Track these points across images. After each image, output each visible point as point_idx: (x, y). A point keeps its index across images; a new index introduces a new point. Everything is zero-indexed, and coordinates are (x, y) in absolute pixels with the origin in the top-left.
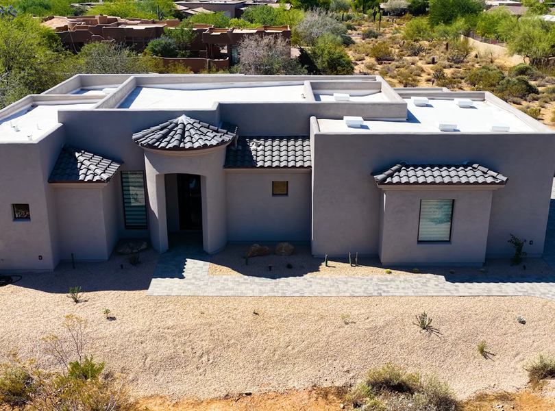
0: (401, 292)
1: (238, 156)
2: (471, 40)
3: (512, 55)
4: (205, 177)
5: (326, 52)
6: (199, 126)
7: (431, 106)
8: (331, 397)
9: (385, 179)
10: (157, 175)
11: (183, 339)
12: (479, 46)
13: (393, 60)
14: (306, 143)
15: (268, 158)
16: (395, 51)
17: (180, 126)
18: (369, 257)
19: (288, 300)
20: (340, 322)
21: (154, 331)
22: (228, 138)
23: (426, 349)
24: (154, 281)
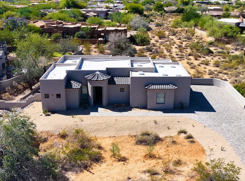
0: (151, 115)
1: (111, 82)
2: (196, 29)
3: (209, 37)
4: (103, 87)
5: (140, 37)
6: (102, 74)
7: (163, 67)
8: (133, 137)
9: (148, 88)
10: (91, 87)
11: (100, 125)
12: (198, 32)
13: (165, 38)
14: (129, 78)
15: (119, 82)
16: (167, 33)
17: (97, 75)
18: (145, 107)
19: (124, 117)
20: (136, 122)
21: (93, 124)
22: (109, 77)
23: (155, 127)
24: (91, 113)
